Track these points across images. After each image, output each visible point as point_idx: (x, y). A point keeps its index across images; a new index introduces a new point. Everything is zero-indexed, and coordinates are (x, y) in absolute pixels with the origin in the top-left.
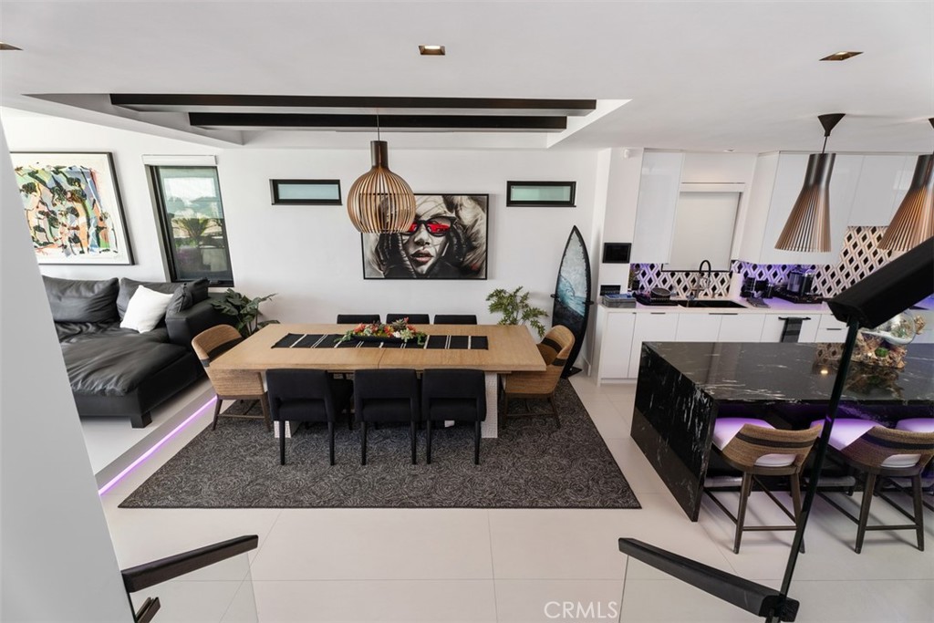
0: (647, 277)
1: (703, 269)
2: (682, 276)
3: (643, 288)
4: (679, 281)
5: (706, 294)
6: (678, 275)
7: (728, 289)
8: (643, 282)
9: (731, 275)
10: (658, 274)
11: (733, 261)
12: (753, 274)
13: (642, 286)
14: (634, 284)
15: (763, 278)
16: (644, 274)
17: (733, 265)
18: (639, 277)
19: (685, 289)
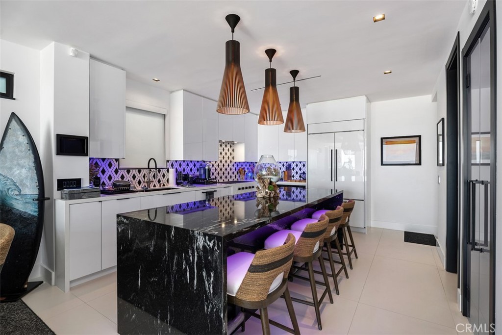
0: (107, 175)
1: (150, 167)
2: (135, 172)
3: (104, 184)
4: (134, 177)
5: (155, 186)
6: (132, 172)
7: (168, 181)
8: (104, 178)
9: (168, 171)
10: (116, 172)
11: (168, 161)
12: (180, 169)
13: (103, 182)
14: (95, 180)
15: (185, 173)
16: (103, 172)
17: (168, 164)
18: (100, 175)
19: (139, 183)
